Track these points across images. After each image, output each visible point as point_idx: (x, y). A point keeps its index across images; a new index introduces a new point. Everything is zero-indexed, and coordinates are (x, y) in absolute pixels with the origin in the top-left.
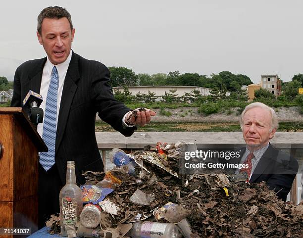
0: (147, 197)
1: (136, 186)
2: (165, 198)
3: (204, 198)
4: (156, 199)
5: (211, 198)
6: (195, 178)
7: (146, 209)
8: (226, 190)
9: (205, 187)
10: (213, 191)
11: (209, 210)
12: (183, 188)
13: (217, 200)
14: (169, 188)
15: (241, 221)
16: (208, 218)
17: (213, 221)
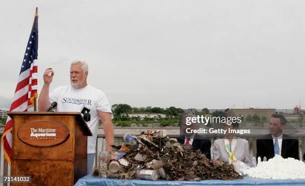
0: (143, 157)
1: (137, 151)
2: (152, 157)
3: (171, 157)
4: (147, 158)
5: (174, 157)
6: (166, 147)
7: (142, 163)
8: (182, 153)
9: (171, 152)
10: (175, 154)
11: (174, 163)
12: (160, 153)
13: (177, 158)
14: (154, 153)
15: (189, 168)
16: (173, 167)
17: (176, 169)
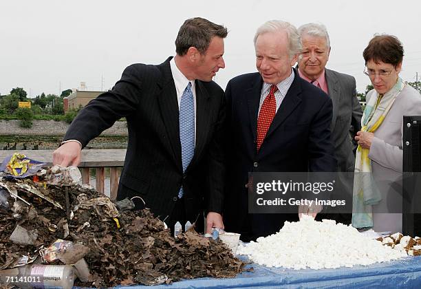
0: (29, 234)
1: (14, 221)
2: (50, 234)
3: (98, 232)
4: (40, 236)
5: (105, 232)
6: (80, 208)
7: (30, 249)
8: (116, 220)
9: (95, 219)
10: (104, 222)
11: (106, 245)
12: (69, 222)
13: (111, 233)
14: (52, 222)
15: (140, 255)
16: (107, 254)
17: (113, 259)
